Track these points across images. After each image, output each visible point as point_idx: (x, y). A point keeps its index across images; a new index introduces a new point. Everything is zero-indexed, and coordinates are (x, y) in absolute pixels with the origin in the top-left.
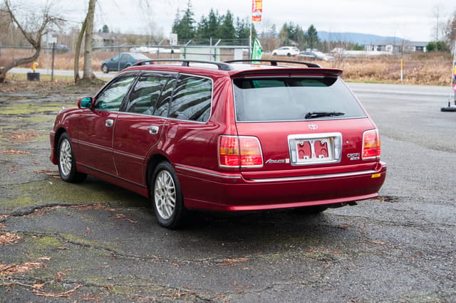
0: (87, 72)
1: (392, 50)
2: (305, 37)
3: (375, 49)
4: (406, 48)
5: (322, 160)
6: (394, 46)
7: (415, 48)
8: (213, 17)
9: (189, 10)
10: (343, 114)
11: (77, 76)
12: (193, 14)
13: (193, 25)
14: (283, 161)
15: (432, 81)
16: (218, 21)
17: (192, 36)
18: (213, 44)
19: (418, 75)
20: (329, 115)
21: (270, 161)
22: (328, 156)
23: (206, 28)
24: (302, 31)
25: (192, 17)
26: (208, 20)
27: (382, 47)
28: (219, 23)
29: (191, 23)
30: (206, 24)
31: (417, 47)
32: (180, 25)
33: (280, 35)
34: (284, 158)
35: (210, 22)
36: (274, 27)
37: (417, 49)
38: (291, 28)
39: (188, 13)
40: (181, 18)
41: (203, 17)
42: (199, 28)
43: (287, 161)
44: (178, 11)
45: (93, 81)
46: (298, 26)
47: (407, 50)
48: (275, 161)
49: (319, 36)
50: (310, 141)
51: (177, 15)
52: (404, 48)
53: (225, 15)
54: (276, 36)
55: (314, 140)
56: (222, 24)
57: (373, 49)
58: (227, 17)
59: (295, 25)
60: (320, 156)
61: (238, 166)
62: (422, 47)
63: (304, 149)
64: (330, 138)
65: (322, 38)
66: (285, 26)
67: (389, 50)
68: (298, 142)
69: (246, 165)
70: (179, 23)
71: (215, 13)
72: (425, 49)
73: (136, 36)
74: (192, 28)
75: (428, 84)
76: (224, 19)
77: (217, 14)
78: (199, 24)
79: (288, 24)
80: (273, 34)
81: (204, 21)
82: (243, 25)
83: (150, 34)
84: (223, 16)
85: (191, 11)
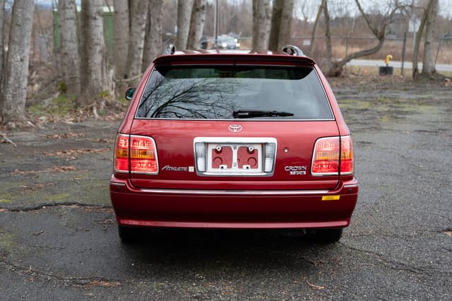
0: (426, 65)
5: (247, 171)
10: (292, 115)
11: (415, 70)
14: (185, 169)
20: (270, 114)
21: (168, 167)
22: (257, 167)
34: (188, 166)
43: (191, 169)
45: (433, 77)
48: (174, 169)
50: (232, 146)
55: (238, 146)
60: (245, 166)
61: (128, 171)
63: (221, 156)
64: (262, 144)
68: (214, 147)
69: (137, 170)
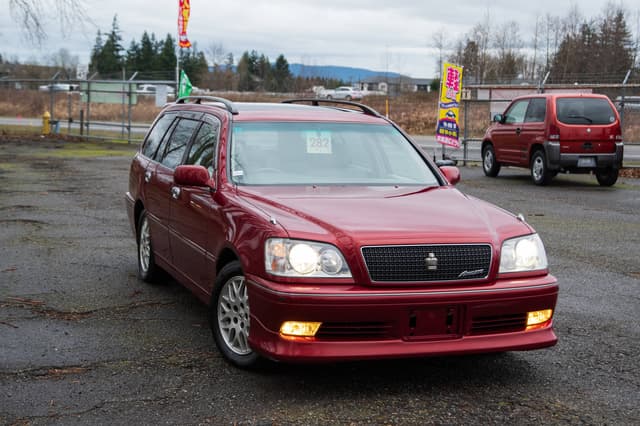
1: (386, 89)
2: (273, 70)
3: (365, 88)
4: (406, 86)
6: (389, 84)
7: (416, 87)
8: (146, 41)
9: (114, 33)
12: (120, 39)
13: (121, 53)
15: (426, 130)
16: (153, 48)
17: (119, 68)
18: (128, 78)
19: (409, 121)
23: (138, 58)
24: (268, 63)
25: (119, 42)
26: (140, 47)
27: (375, 86)
28: (156, 51)
29: (118, 50)
30: (138, 52)
31: (419, 86)
32: (102, 53)
33: (239, 68)
35: (143, 50)
36: (231, 60)
37: (419, 88)
38: (254, 58)
39: (113, 37)
40: (103, 44)
41: (133, 43)
42: (129, 58)
44: (99, 34)
46: (263, 56)
47: (406, 90)
49: (291, 70)
51: (99, 39)
52: (402, 87)
53: (165, 41)
54: (234, 70)
56: (159, 52)
57: (362, 88)
58: (167, 44)
59: (259, 55)
62: (425, 86)
65: (295, 73)
66: (246, 55)
67: (382, 90)
70: (100, 51)
71: (150, 37)
72: (429, 89)
73: (41, 67)
74: (119, 57)
75: (421, 134)
76: (163, 46)
77: (153, 39)
78: (128, 52)
79: (250, 53)
80: (229, 67)
81: (135, 48)
82: (189, 54)
83: (60, 65)
84: (162, 42)
85: (117, 34)
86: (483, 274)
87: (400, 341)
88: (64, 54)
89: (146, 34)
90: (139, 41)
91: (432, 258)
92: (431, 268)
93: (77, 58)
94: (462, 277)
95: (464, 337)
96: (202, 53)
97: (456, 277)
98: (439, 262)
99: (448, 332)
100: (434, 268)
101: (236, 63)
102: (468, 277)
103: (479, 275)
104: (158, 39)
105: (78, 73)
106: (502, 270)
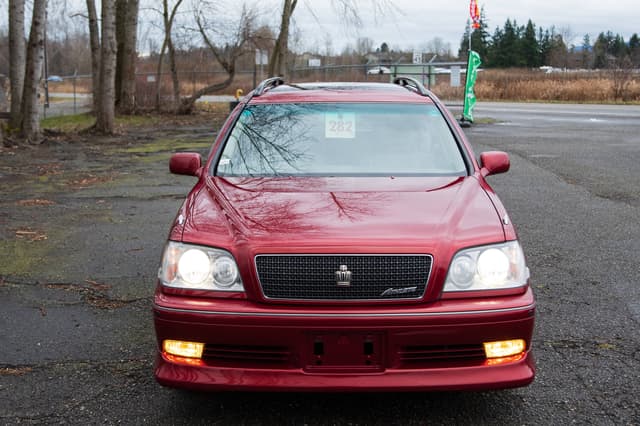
2: (627, 48)
8: (509, 27)
9: (481, 21)
12: (486, 27)
13: (487, 39)
16: (515, 33)
23: (502, 43)
24: (623, 42)
25: (485, 30)
26: (504, 32)
28: (518, 36)
29: (484, 37)
30: (502, 37)
33: (594, 48)
35: (505, 35)
36: (587, 40)
38: (610, 38)
39: (481, 25)
40: (472, 32)
41: (497, 29)
42: (494, 43)
46: (618, 35)
51: (467, 28)
53: (526, 26)
54: (590, 50)
56: (521, 37)
58: (527, 29)
59: (615, 35)
66: (601, 36)
70: (469, 37)
71: (512, 23)
74: (485, 42)
76: (524, 31)
77: (515, 25)
78: (493, 38)
79: (605, 34)
80: (586, 47)
81: (499, 33)
82: (547, 37)
83: (434, 51)
84: (523, 27)
85: (484, 22)
86: (416, 293)
87: (301, 371)
88: (437, 42)
89: (508, 21)
90: (502, 27)
91: (344, 271)
92: (340, 283)
93: (449, 44)
94: (388, 296)
95: (388, 371)
96: (560, 37)
97: (378, 295)
98: (352, 276)
99: (368, 363)
100: (347, 283)
101: (592, 43)
102: (395, 295)
103: (410, 294)
104: (520, 25)
105: (414, 57)
106: (448, 287)
